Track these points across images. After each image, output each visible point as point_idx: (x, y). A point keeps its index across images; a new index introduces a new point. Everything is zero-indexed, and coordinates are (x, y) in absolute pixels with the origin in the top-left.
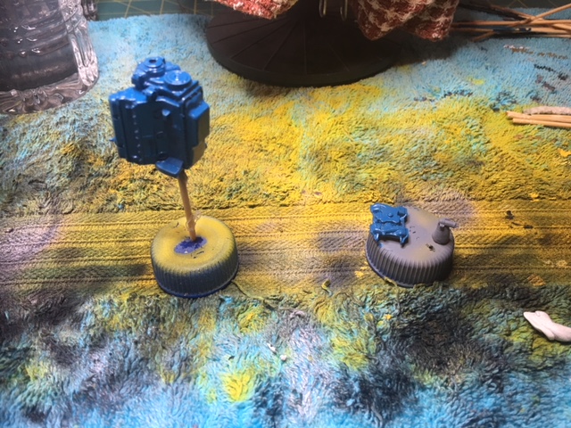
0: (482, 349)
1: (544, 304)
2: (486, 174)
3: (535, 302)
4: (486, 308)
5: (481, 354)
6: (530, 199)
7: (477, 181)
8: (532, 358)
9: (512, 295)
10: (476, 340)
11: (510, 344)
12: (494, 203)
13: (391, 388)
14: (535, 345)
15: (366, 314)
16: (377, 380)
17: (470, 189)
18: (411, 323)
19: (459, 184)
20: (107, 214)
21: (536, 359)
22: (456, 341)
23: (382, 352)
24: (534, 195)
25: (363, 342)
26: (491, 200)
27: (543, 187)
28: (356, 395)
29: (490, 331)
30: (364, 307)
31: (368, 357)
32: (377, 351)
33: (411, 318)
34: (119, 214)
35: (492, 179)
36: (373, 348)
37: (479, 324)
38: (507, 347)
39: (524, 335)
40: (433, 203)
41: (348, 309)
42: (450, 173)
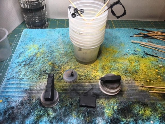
0: (134, 114)
1: (147, 106)
2: (139, 75)
3: (145, 105)
4: (136, 106)
5: (134, 115)
6: (147, 81)
7: (136, 76)
8: (143, 117)
9: (141, 103)
10: (133, 112)
11: (140, 114)
12: (140, 82)
13: (116, 121)
14: (144, 114)
15: (112, 106)
16: (114, 119)
17: (135, 78)
18: (121, 108)
19: (132, 77)
20: (59, 80)
21: (144, 117)
22: (129, 112)
23: (115, 114)
24: (148, 81)
25: (111, 111)
26: (139, 81)
27: (150, 79)
28: (110, 122)
29: (136, 111)
30: (111, 104)
31: (112, 114)
32: (114, 113)
33: (121, 107)
34: (62, 80)
35: (140, 76)
36: (113, 113)
37: (134, 109)
38: (139, 114)
39: (143, 112)
40: (127, 81)
41: (108, 104)
42: (131, 74)
